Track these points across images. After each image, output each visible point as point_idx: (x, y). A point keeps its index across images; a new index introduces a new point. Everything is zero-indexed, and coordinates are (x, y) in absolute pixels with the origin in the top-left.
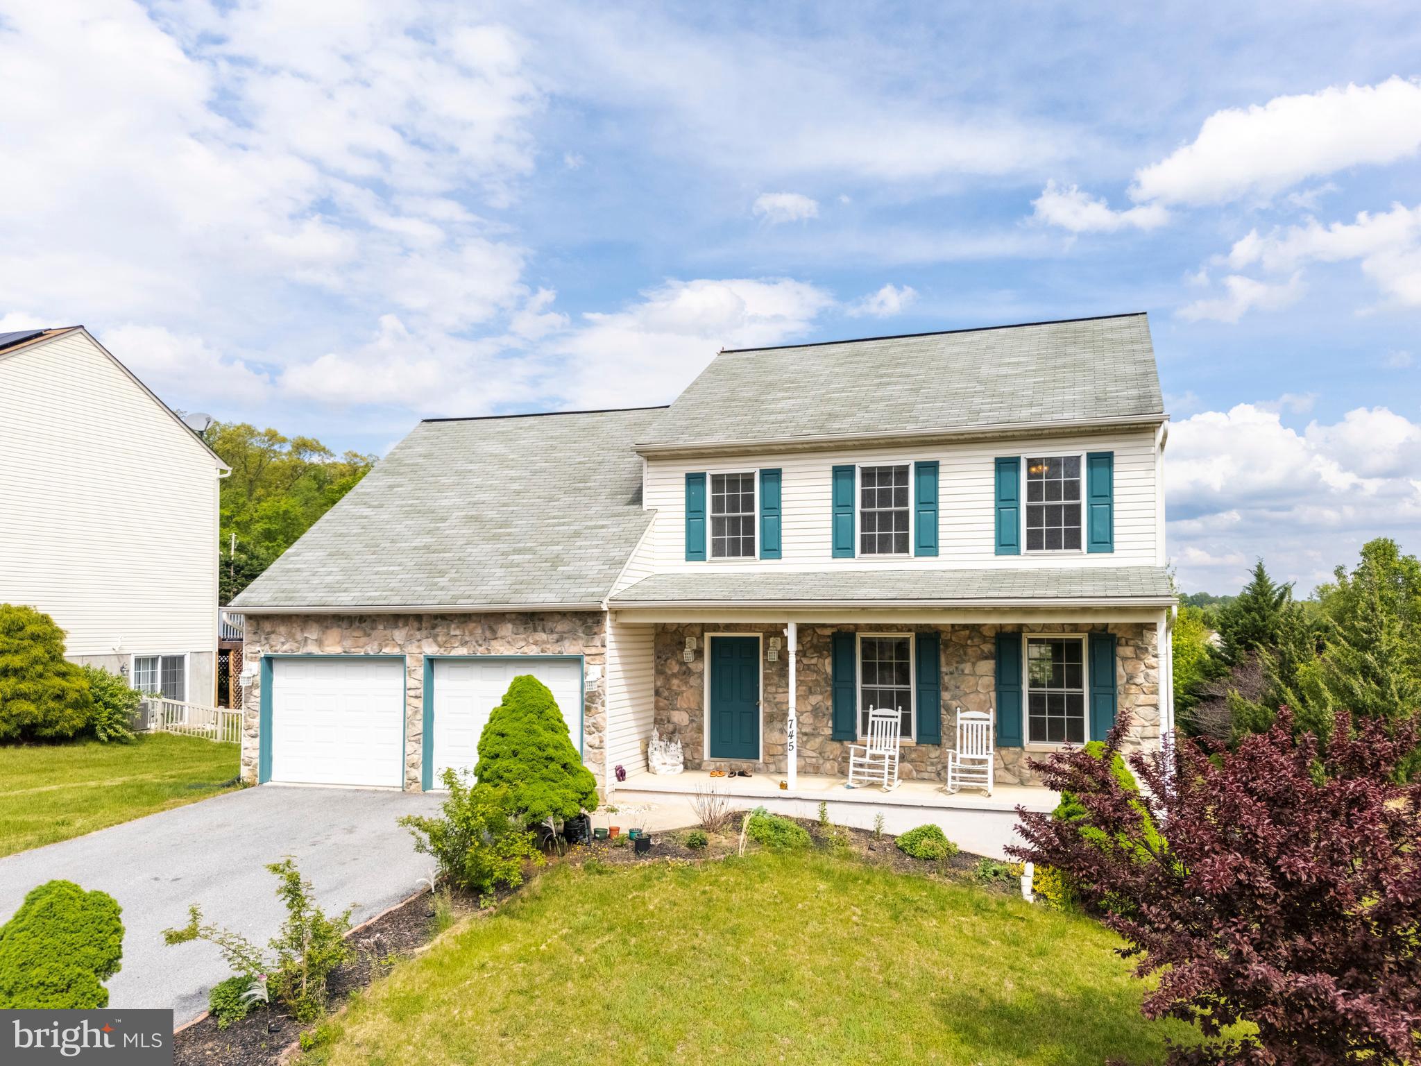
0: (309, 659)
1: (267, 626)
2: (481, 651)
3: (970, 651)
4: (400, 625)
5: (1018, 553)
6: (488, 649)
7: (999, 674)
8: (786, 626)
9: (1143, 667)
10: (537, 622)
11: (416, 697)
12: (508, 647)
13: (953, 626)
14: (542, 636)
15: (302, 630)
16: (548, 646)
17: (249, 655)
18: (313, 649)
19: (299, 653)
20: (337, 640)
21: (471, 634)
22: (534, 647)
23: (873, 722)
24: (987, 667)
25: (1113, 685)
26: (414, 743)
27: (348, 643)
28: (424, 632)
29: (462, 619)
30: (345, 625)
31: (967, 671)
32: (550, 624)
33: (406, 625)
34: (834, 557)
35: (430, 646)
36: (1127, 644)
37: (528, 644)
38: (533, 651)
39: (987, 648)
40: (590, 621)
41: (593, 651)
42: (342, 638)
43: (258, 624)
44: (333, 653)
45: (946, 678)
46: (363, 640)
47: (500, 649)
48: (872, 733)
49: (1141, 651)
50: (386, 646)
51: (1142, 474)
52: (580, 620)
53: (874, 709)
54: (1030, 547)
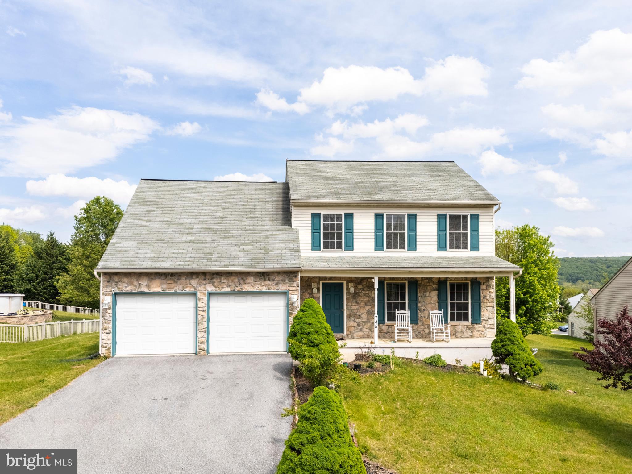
0: (142, 294)
1: (116, 278)
2: (237, 289)
3: (428, 288)
4: (194, 278)
5: (446, 250)
6: (241, 288)
7: (439, 296)
8: (373, 278)
9: (489, 293)
10: (266, 276)
11: (203, 311)
12: (251, 287)
13: (422, 278)
14: (268, 282)
15: (137, 280)
16: (272, 287)
17: (105, 293)
18: (145, 290)
19: (136, 291)
20: (159, 285)
21: (232, 281)
22: (264, 287)
23: (398, 316)
24: (435, 294)
25: (480, 299)
26: (202, 332)
27: (165, 286)
28: (208, 281)
29: (228, 275)
30: (163, 277)
31: (427, 295)
32: (272, 277)
33: (197, 277)
34: (375, 250)
35: (210, 287)
36: (484, 285)
37: (261, 286)
38: (264, 289)
39: (435, 286)
40: (292, 276)
41: (294, 289)
42: (162, 284)
43: (110, 277)
44: (156, 291)
45: (420, 298)
46: (173, 285)
47: (247, 288)
48: (398, 321)
49: (488, 287)
50: (186, 287)
51: (488, 223)
52: (287, 275)
53: (397, 311)
54: (450, 248)
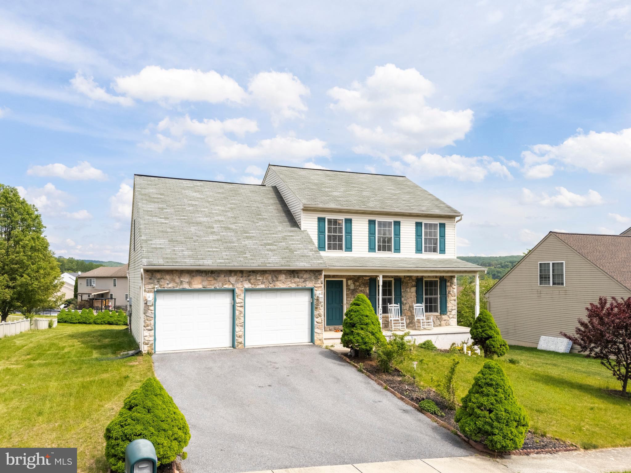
0: (184, 291)
1: (158, 276)
2: (271, 286)
3: (409, 284)
4: (233, 275)
5: (422, 253)
6: (274, 285)
7: (417, 292)
8: (378, 276)
9: (452, 289)
10: (295, 274)
11: (241, 307)
12: (283, 284)
13: (404, 276)
14: (297, 280)
15: (179, 277)
16: (300, 284)
17: (147, 290)
18: (187, 286)
19: (178, 288)
20: (200, 282)
21: (266, 279)
22: (294, 284)
23: (390, 309)
24: (414, 289)
25: (446, 294)
26: (240, 327)
27: (205, 283)
28: (245, 278)
29: (262, 273)
30: (203, 275)
31: (408, 291)
32: (301, 275)
33: (235, 275)
34: (369, 252)
35: (247, 284)
36: (448, 282)
37: (292, 283)
38: (293, 286)
39: (414, 283)
40: (317, 274)
41: (318, 285)
42: (203, 281)
43: (152, 274)
44: (197, 288)
45: (403, 293)
46: (213, 282)
47: (280, 285)
48: (390, 313)
49: (452, 283)
50: (226, 284)
51: (452, 231)
52: (313, 273)
53: (390, 304)
54: (425, 251)
